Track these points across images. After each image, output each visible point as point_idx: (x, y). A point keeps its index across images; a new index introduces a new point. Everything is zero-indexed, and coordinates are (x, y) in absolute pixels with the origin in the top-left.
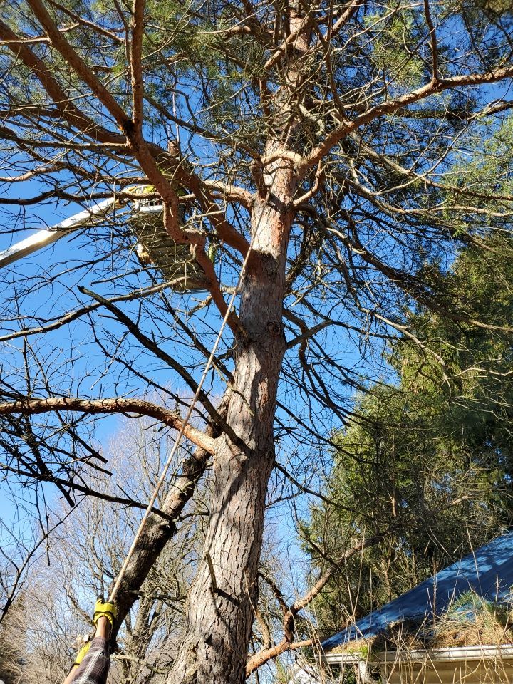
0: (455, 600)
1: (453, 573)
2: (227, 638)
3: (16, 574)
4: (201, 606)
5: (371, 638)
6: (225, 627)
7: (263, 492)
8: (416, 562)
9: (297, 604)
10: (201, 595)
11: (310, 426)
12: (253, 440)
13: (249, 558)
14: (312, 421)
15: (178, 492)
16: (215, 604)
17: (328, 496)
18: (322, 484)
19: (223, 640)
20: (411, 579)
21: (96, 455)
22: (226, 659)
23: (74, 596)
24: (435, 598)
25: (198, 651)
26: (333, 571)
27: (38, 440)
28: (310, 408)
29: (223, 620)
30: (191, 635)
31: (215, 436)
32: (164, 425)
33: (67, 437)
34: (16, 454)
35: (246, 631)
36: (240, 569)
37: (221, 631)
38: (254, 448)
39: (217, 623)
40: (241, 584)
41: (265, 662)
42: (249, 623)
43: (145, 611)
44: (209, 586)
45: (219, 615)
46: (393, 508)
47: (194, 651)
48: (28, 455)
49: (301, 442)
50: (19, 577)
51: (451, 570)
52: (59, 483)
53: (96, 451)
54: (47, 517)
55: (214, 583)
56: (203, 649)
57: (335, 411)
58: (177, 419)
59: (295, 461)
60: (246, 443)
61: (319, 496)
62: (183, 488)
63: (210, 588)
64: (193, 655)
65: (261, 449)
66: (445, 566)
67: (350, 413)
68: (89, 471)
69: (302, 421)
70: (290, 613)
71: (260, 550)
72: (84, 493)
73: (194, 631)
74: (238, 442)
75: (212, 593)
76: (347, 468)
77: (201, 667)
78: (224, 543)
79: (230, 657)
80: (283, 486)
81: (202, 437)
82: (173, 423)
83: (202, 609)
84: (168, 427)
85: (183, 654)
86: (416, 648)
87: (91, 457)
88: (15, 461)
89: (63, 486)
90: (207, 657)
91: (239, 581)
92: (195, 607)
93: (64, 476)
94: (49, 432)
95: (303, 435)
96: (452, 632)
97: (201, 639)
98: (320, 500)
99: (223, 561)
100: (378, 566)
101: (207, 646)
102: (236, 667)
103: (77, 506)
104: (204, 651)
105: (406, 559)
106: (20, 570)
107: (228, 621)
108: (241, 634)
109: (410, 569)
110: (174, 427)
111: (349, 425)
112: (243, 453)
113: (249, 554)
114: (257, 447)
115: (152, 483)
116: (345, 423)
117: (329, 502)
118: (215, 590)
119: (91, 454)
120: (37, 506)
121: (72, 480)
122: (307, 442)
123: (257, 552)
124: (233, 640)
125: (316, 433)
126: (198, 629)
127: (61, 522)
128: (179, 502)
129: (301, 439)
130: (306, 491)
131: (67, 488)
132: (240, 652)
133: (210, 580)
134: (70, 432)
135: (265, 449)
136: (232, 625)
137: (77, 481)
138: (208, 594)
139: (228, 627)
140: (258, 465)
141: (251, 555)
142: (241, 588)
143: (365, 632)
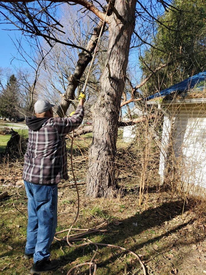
0: (198, 84)
1: (198, 76)
2: (114, 93)
3: (36, 72)
4: (105, 83)
5: (164, 97)
6: (114, 90)
7: (129, 40)
8: (184, 73)
9: (137, 87)
10: (105, 79)
11: (150, 12)
12: (126, 17)
13: (123, 66)
14: (151, 9)
15: (92, 42)
16: (110, 82)
17: (154, 45)
18: (152, 40)
19: (113, 94)
20: (181, 79)
21: (58, 23)
22: (114, 100)
23: (53, 85)
24: (190, 83)
25: (105, 97)
26: (152, 75)
27: (32, 16)
28: (151, 3)
29: (114, 88)
30: (102, 92)
31: (109, 14)
32: (86, 9)
33: (44, 15)
34: (24, 23)
35: (121, 92)
36: (119, 70)
37: (113, 91)
38: (126, 20)
39: (111, 88)
40: (120, 76)
41: (124, 105)
42: (122, 89)
43: (80, 90)
44: (108, 76)
45: (112, 86)
46: (180, 50)
47: (103, 97)
48: (29, 23)
49: (145, 21)
50: (37, 73)
51: (198, 75)
52: (45, 36)
53: (58, 21)
54: (42, 51)
55: (110, 75)
56: (106, 97)
57: (163, 4)
58: (92, 6)
59: (142, 29)
60: (123, 18)
61: (150, 45)
62: (95, 40)
63: (108, 77)
64: (103, 98)
65: (130, 21)
66: (196, 74)
67: (169, 5)
68: (56, 31)
69: (146, 9)
70: (134, 90)
71: (127, 64)
72: (55, 41)
73: (103, 91)
74: (119, 17)
75: (109, 78)
76: (163, 33)
77: (106, 102)
78: (114, 60)
79: (115, 100)
80: (135, 41)
81: (103, 15)
82: (90, 8)
83: (106, 84)
84: (88, 10)
85: (99, 98)
86: (179, 99)
87: (56, 24)
88: (25, 26)
89: (46, 38)
90: (108, 99)
91: (119, 75)
92: (103, 83)
93: (46, 33)
94: (36, 12)
95: (146, 17)
96: (194, 94)
97: (106, 94)
98: (150, 47)
99: (113, 67)
100: (169, 75)
101: (108, 96)
102: (117, 102)
103: (53, 47)
104: (107, 97)
105: (180, 72)
106: (37, 71)
107: (115, 88)
108: (119, 92)
109: (181, 76)
110: (91, 10)
111: (168, 11)
112: (122, 23)
113: (123, 65)
114: (128, 19)
115: (78, 41)
116: (166, 10)
117: (154, 48)
118: (110, 77)
119: (56, 23)
120: (37, 46)
121: (49, 35)
122: (147, 20)
123: (126, 64)
124: (116, 94)
125: (152, 16)
126: (104, 90)
127: (48, 53)
128: (93, 46)
129: (145, 19)
130: (145, 42)
131: (48, 39)
132: (119, 98)
133: (108, 74)
134: (45, 12)
135: (131, 21)
136: (116, 89)
137: (51, 36)
138: (108, 79)
139: (115, 90)
140: (128, 29)
141: (124, 65)
142: (120, 77)
143: (162, 95)
